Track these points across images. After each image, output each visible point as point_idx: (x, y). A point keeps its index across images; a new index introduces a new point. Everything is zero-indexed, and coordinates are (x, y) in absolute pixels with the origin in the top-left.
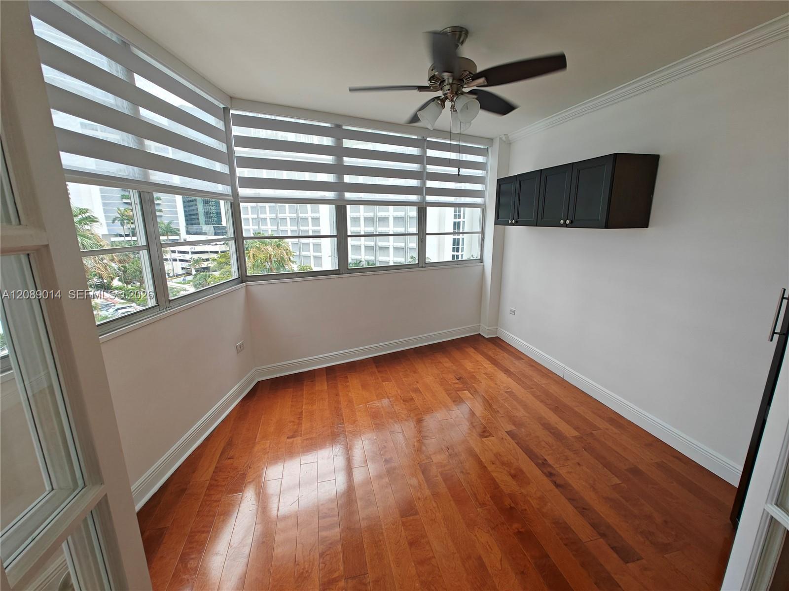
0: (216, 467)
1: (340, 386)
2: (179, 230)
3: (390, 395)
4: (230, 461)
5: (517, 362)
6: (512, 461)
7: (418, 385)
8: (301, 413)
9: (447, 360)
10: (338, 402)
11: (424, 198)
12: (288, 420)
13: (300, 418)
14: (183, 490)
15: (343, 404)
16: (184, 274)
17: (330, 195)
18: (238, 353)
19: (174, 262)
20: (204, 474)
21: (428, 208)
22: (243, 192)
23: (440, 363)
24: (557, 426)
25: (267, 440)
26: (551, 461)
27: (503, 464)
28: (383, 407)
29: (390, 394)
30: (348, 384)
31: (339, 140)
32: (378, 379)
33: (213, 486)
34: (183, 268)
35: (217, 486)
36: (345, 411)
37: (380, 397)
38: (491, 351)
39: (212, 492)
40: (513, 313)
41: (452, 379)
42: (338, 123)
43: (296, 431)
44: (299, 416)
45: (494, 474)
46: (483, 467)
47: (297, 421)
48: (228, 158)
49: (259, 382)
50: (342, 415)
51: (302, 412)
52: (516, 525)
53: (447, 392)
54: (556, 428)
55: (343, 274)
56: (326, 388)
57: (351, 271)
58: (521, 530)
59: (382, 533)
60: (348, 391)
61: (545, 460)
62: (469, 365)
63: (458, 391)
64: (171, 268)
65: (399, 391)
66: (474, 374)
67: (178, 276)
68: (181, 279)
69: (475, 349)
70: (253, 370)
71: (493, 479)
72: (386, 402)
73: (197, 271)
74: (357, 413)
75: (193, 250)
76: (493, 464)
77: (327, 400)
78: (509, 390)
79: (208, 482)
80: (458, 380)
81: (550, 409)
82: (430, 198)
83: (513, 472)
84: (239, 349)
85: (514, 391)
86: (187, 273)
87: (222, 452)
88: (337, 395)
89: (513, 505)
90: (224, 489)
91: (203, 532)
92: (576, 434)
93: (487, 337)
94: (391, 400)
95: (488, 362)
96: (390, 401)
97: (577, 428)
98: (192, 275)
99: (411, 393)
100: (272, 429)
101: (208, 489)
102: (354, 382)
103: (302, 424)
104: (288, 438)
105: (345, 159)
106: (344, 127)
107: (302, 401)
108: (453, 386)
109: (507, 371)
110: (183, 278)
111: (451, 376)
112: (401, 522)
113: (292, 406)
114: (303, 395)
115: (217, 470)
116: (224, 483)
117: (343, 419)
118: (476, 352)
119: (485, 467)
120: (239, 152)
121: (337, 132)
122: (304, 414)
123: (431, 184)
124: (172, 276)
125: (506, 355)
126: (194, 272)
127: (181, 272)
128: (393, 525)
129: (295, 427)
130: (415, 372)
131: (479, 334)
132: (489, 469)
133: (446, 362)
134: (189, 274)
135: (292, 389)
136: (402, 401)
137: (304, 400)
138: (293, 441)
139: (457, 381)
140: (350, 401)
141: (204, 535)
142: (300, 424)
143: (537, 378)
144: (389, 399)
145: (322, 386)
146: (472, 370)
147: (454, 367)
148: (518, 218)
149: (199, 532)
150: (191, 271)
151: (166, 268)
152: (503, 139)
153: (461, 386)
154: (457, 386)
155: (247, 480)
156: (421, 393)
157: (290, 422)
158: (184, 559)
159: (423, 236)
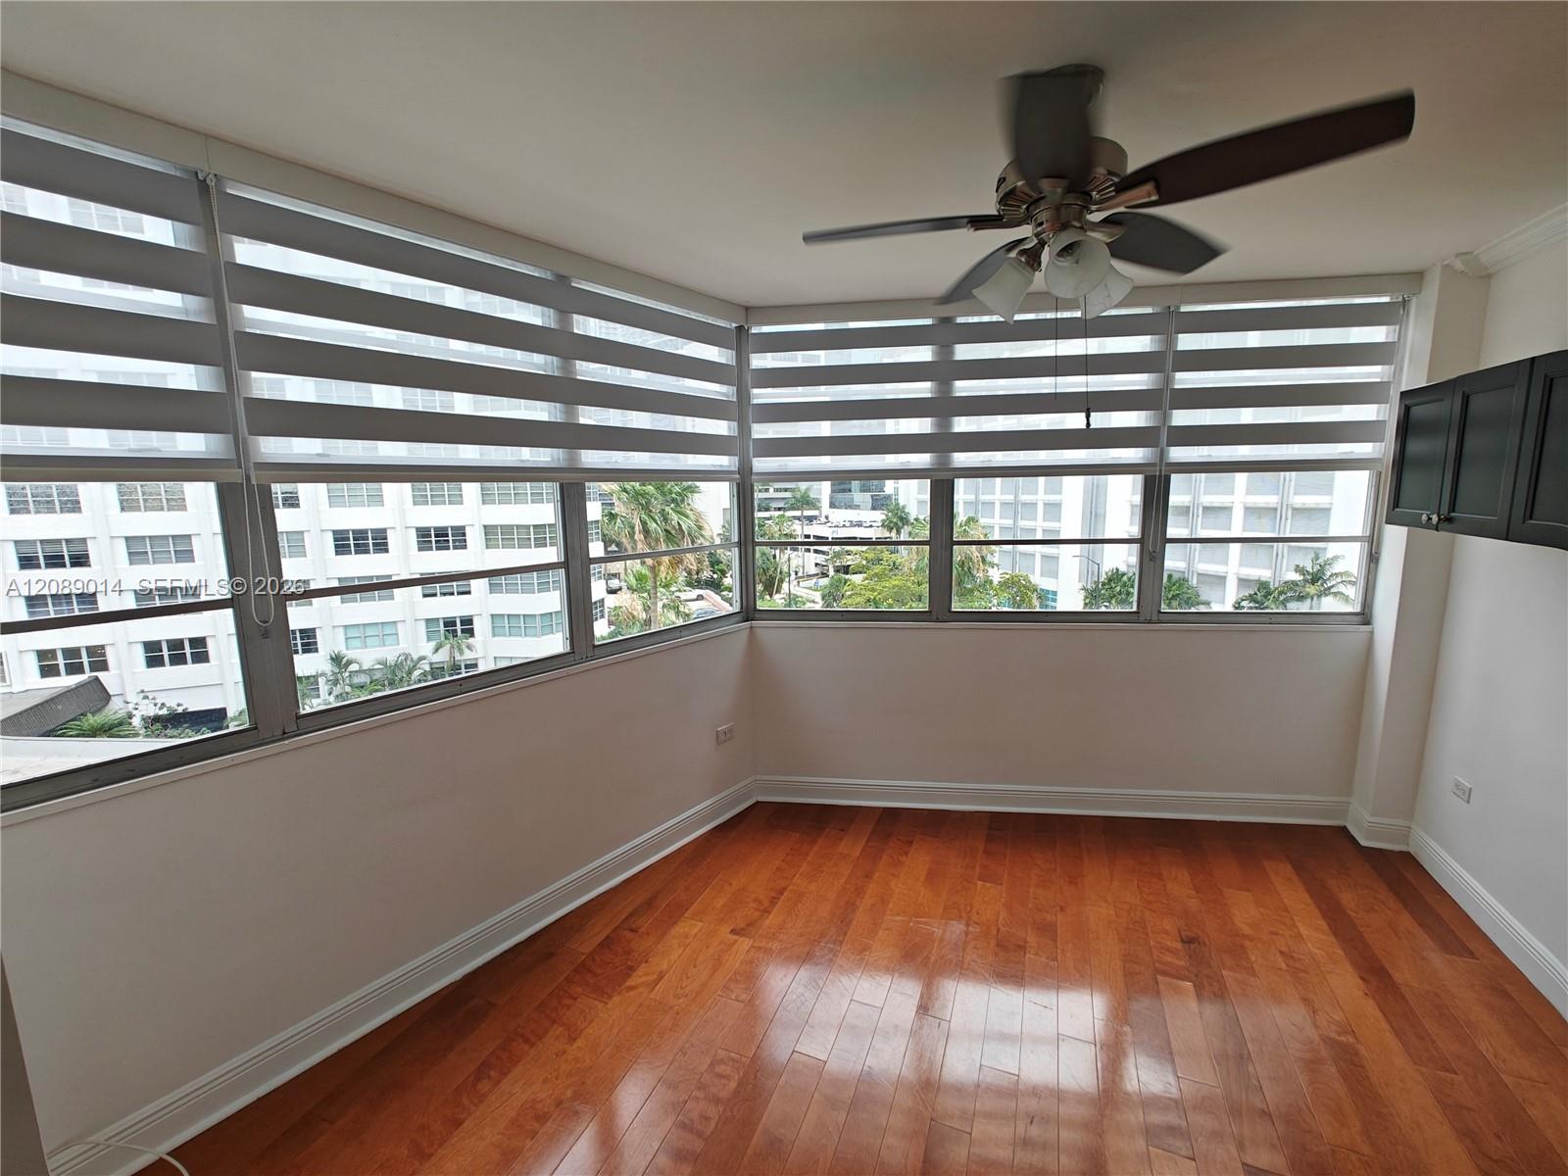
0: (608, 937)
1: (885, 858)
2: (819, 500)
3: (975, 918)
4: (629, 935)
5: (1437, 960)
7: (1060, 917)
8: (781, 892)
10: (860, 891)
11: (1164, 454)
12: (753, 896)
13: (773, 901)
14: (551, 955)
15: (867, 901)
16: (817, 574)
18: (718, 743)
19: (806, 554)
20: (585, 944)
21: (1174, 477)
22: (763, 464)
23: (1160, 877)
25: (701, 921)
28: (941, 940)
29: (978, 913)
30: (903, 858)
31: (946, 348)
32: (973, 868)
33: (583, 969)
34: (817, 564)
35: (589, 971)
36: (861, 917)
37: (952, 911)
39: (576, 979)
40: (1467, 795)
41: (1166, 933)
42: (946, 315)
43: (751, 924)
44: (773, 895)
47: (766, 903)
48: (738, 411)
49: (755, 803)
50: (849, 925)
51: (784, 889)
53: (1127, 965)
55: (940, 620)
56: (857, 853)
60: (894, 875)
62: (1244, 910)
63: (1165, 973)
64: (801, 564)
65: (1003, 914)
66: (1247, 943)
67: (810, 576)
68: (812, 582)
69: (1299, 869)
70: (750, 780)
72: (957, 928)
73: (837, 570)
74: (880, 933)
75: (835, 536)
77: (842, 880)
78: (1343, 1038)
79: (584, 957)
80: (1183, 941)
82: (1179, 454)
84: (722, 738)
85: (1363, 1051)
86: (823, 574)
87: (630, 914)
88: (868, 876)
90: (592, 981)
91: (527, 1041)
93: (1363, 842)
94: (971, 929)
95: (1323, 924)
96: (967, 934)
98: (828, 576)
99: (1029, 928)
100: (720, 903)
101: (575, 970)
102: (919, 860)
103: (770, 913)
104: (733, 932)
105: (959, 384)
106: (959, 320)
107: (800, 866)
108: (1156, 953)
109: (1375, 974)
110: (815, 580)
111: (1168, 924)
113: (778, 869)
114: (807, 854)
115: (607, 943)
116: (600, 971)
117: (845, 934)
118: (1295, 878)
120: (758, 396)
121: (944, 333)
122: (786, 894)
123: (1184, 417)
124: (801, 577)
125: (1406, 921)
126: (831, 573)
127: (813, 570)
129: (757, 913)
130: (1073, 881)
131: (1344, 829)
133: (1179, 884)
134: (825, 575)
135: (798, 835)
136: (993, 943)
137: (805, 865)
138: (736, 941)
139: (1179, 946)
140: (884, 901)
141: (526, 1047)
142: (767, 911)
144: (968, 925)
145: (852, 847)
146: (1247, 930)
147: (1194, 904)
148: (1452, 508)
149: (523, 1036)
150: (828, 570)
151: (794, 564)
152: (1459, 265)
153: (1183, 963)
154: (1168, 958)
155: (630, 982)
156: (1055, 940)
157: (754, 901)
158: (481, 1072)
159: (1155, 545)
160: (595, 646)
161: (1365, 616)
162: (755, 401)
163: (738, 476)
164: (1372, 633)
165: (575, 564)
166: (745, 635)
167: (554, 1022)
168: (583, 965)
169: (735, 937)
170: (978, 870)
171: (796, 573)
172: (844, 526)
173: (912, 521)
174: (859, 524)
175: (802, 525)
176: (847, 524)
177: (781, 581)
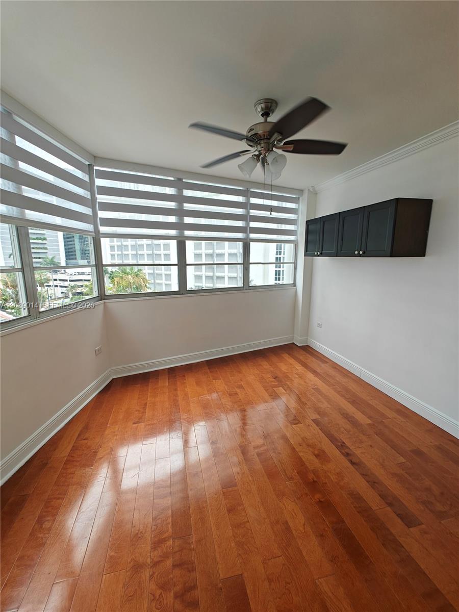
0: (73, 446)
1: (178, 383)
3: (219, 390)
4: (85, 441)
5: (323, 365)
6: (316, 444)
7: (242, 383)
8: (146, 404)
9: (266, 363)
10: (176, 395)
11: (248, 236)
12: (135, 410)
13: (144, 408)
14: (46, 464)
15: (180, 398)
16: (63, 297)
17: (173, 232)
18: (96, 355)
19: (56, 288)
20: (64, 451)
21: (251, 243)
22: (103, 229)
23: (260, 365)
24: (354, 415)
25: (117, 425)
26: (348, 443)
27: (309, 446)
28: (212, 400)
30: (185, 381)
31: (180, 190)
32: (209, 377)
33: (70, 461)
34: (62, 293)
35: (73, 461)
36: (181, 403)
37: (210, 391)
38: (302, 356)
39: (68, 466)
40: (320, 326)
41: (270, 378)
42: (180, 177)
43: (141, 418)
44: (143, 406)
45: (301, 454)
46: (293, 449)
47: (142, 410)
48: (92, 203)
49: (113, 379)
50: (178, 406)
51: (146, 403)
52: (318, 496)
53: (265, 388)
54: (353, 417)
55: (182, 294)
56: (167, 384)
57: (189, 292)
58: (322, 500)
59: (206, 501)
60: (185, 387)
61: (344, 443)
62: (283, 367)
63: (274, 387)
64: (53, 292)
65: (226, 387)
66: (287, 374)
67: (59, 298)
69: (289, 354)
70: (110, 369)
71: (300, 458)
72: (215, 395)
73: (74, 294)
74: (191, 404)
75: (71, 279)
76: (300, 445)
77: (167, 394)
78: (315, 387)
79: (66, 458)
80: (274, 378)
81: (349, 402)
82: (252, 236)
83: (316, 452)
84: (98, 353)
85: (320, 388)
87: (79, 435)
88: (176, 390)
89: (315, 479)
90: (78, 464)
91: (58, 499)
92: (369, 421)
93: (299, 345)
94: (219, 394)
95: (300, 365)
96: (218, 395)
97: (370, 417)
98: (69, 298)
99: (235, 388)
100: (121, 416)
101: (65, 464)
102: (190, 380)
103: (146, 412)
104: (134, 423)
105: (185, 205)
106: (184, 180)
107: (148, 394)
108: (270, 383)
109: (315, 373)
110: (62, 300)
111: (269, 376)
112: (222, 493)
113: (139, 398)
114: (148, 390)
115: (74, 449)
116: (78, 459)
117: (179, 409)
118: (290, 357)
119: (294, 448)
120: (100, 199)
121: (179, 184)
122: (148, 405)
123: (253, 224)
124: (55, 299)
125: (314, 359)
126: (71, 296)
127: (61, 295)
128: (215, 495)
129: (140, 414)
130: (240, 373)
131: (293, 343)
132: (297, 450)
133: (265, 365)
134: (67, 297)
135: (139, 385)
136: (228, 395)
137: (149, 394)
138: (137, 426)
139: (274, 380)
140: (186, 395)
141: (58, 501)
142: (144, 412)
143: (339, 378)
144: (217, 393)
145: (164, 383)
146: (286, 371)
147: (272, 369)
148: (322, 251)
149: (54, 498)
150: (69, 295)
151: (50, 292)
152: (311, 190)
153: (276, 383)
154: (273, 383)
155: (98, 457)
156: (244, 388)
157: (136, 411)
158: (40, 521)
159: (247, 265)
160: (40, 312)
161: (294, 285)
164: (297, 289)
165: (27, 270)
166: (102, 307)
167: (69, 485)
168: (67, 461)
169: (137, 425)
170: (211, 377)
171: (51, 297)
172: (75, 274)
173: (109, 272)
174: (83, 274)
175: (52, 274)
176: (77, 274)
177: (44, 301)
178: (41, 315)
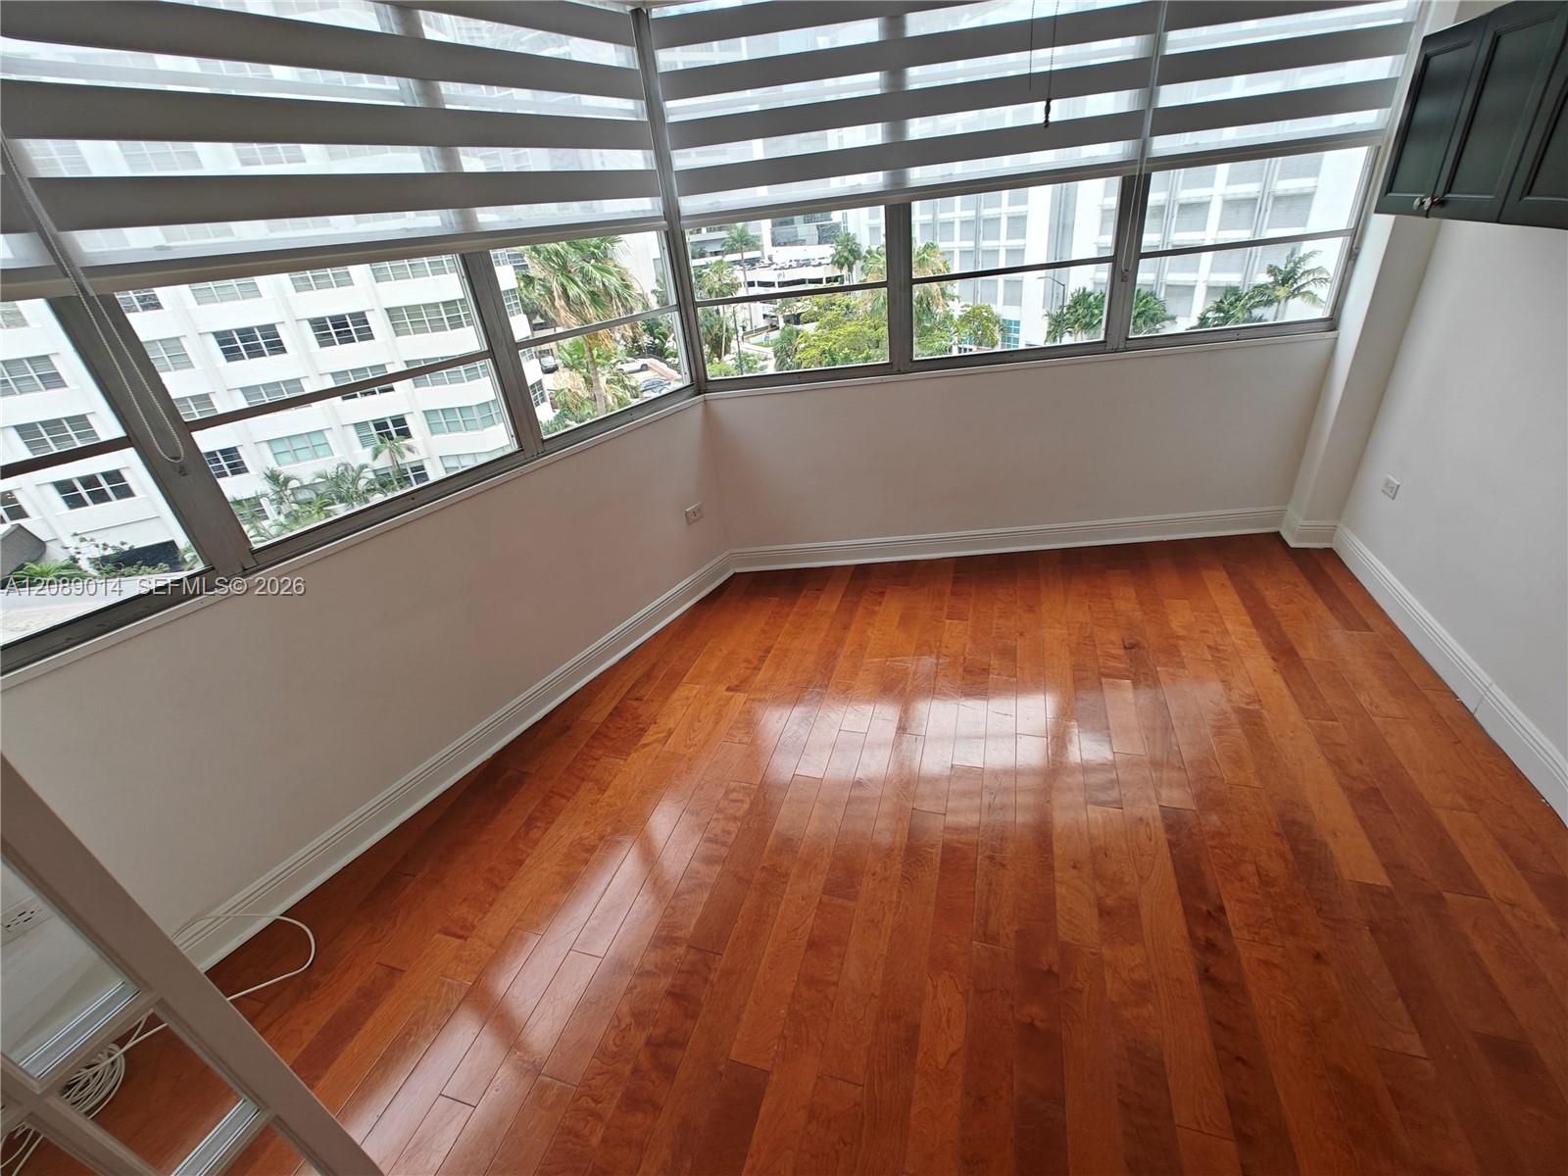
0: (616, 708)
1: (861, 610)
2: (758, 238)
3: (944, 651)
4: (635, 703)
5: (1339, 636)
6: (1126, 880)
7: (1020, 642)
8: (768, 651)
9: (1131, 592)
10: (840, 642)
11: (1146, 146)
12: (743, 657)
13: (762, 659)
14: (568, 728)
15: (847, 649)
16: (766, 328)
18: (689, 524)
20: (597, 716)
21: (1153, 175)
22: (690, 204)
23: (1109, 597)
24: (1330, 840)
25: (698, 684)
26: (1233, 915)
27: (1098, 876)
29: (947, 647)
30: (877, 608)
32: (941, 609)
33: (599, 735)
34: (765, 316)
35: (606, 736)
36: (842, 664)
37: (923, 648)
38: (1281, 592)
39: (595, 744)
40: (1393, 491)
41: (1112, 643)
43: (744, 681)
44: (762, 654)
45: (1060, 890)
46: (1047, 867)
47: (756, 663)
49: (735, 574)
50: (831, 671)
51: (772, 647)
52: (1035, 1011)
53: (1077, 673)
54: (1325, 845)
55: (899, 372)
56: (834, 608)
57: (918, 367)
58: (1038, 1024)
59: (779, 904)
60: (869, 624)
61: (1222, 909)
62: (1180, 615)
63: (1107, 676)
64: (748, 317)
65: (969, 645)
66: (1180, 643)
67: (759, 331)
68: (761, 338)
69: (1231, 575)
70: (727, 553)
71: (1050, 899)
72: (928, 662)
73: (787, 321)
74: (860, 674)
75: (782, 280)
76: (1074, 867)
77: (823, 634)
78: (1251, 707)
79: (597, 726)
80: (1126, 648)
81: (1345, 789)
82: (1162, 145)
83: (1110, 902)
84: (692, 518)
85: (1265, 713)
86: (772, 326)
88: (846, 627)
89: (1055, 968)
90: (609, 744)
91: (563, 796)
92: (1382, 879)
93: (1293, 544)
94: (941, 661)
95: (1248, 619)
96: (937, 665)
97: (1393, 866)
98: (778, 329)
99: (992, 654)
100: (713, 666)
101: (592, 737)
102: (892, 608)
103: (759, 669)
104: (729, 689)
105: (913, 71)
107: (782, 626)
108: (1101, 660)
109: (1285, 654)
110: (765, 334)
111: (1114, 636)
113: (763, 631)
114: (788, 615)
115: (617, 713)
116: (615, 736)
117: (830, 679)
118: (1228, 583)
119: (1051, 868)
120: (675, 111)
122: (773, 651)
123: (1174, 95)
124: (751, 332)
125: (1319, 607)
126: (782, 324)
127: (762, 323)
128: (803, 899)
129: (748, 671)
130: (1031, 609)
131: (1277, 535)
132: (1058, 874)
133: (1125, 599)
134: (774, 327)
135: (777, 599)
136: (961, 670)
137: (787, 625)
138: (732, 697)
139: (1121, 652)
140: (862, 647)
141: (564, 801)
142: (757, 669)
143: (1376, 698)
144: (938, 658)
145: (828, 604)
146: (1181, 632)
147: (1138, 615)
148: (1449, 189)
149: (558, 794)
150: (778, 322)
151: (740, 317)
153: (1122, 666)
154: (1112, 663)
155: (644, 741)
156: (1015, 661)
157: (744, 661)
158: (531, 822)
159: (1128, 263)
160: (544, 441)
161: (1332, 323)
162: (671, 119)
163: (665, 223)
164: (1337, 339)
165: (502, 352)
166: (698, 411)
167: (583, 779)
168: (598, 732)
169: (731, 693)
170: (946, 610)
171: (744, 328)
172: (790, 267)
173: (864, 254)
174: (807, 263)
175: (744, 270)
176: (794, 264)
177: (729, 340)
178: (547, 447)
